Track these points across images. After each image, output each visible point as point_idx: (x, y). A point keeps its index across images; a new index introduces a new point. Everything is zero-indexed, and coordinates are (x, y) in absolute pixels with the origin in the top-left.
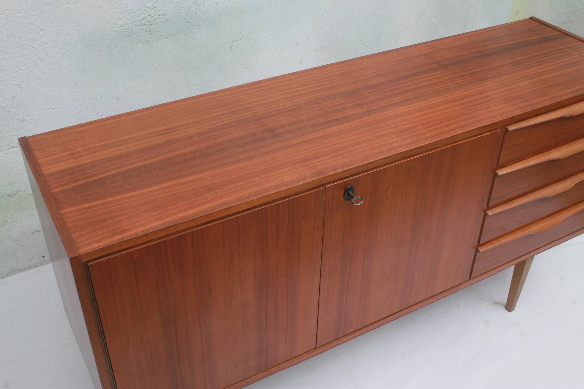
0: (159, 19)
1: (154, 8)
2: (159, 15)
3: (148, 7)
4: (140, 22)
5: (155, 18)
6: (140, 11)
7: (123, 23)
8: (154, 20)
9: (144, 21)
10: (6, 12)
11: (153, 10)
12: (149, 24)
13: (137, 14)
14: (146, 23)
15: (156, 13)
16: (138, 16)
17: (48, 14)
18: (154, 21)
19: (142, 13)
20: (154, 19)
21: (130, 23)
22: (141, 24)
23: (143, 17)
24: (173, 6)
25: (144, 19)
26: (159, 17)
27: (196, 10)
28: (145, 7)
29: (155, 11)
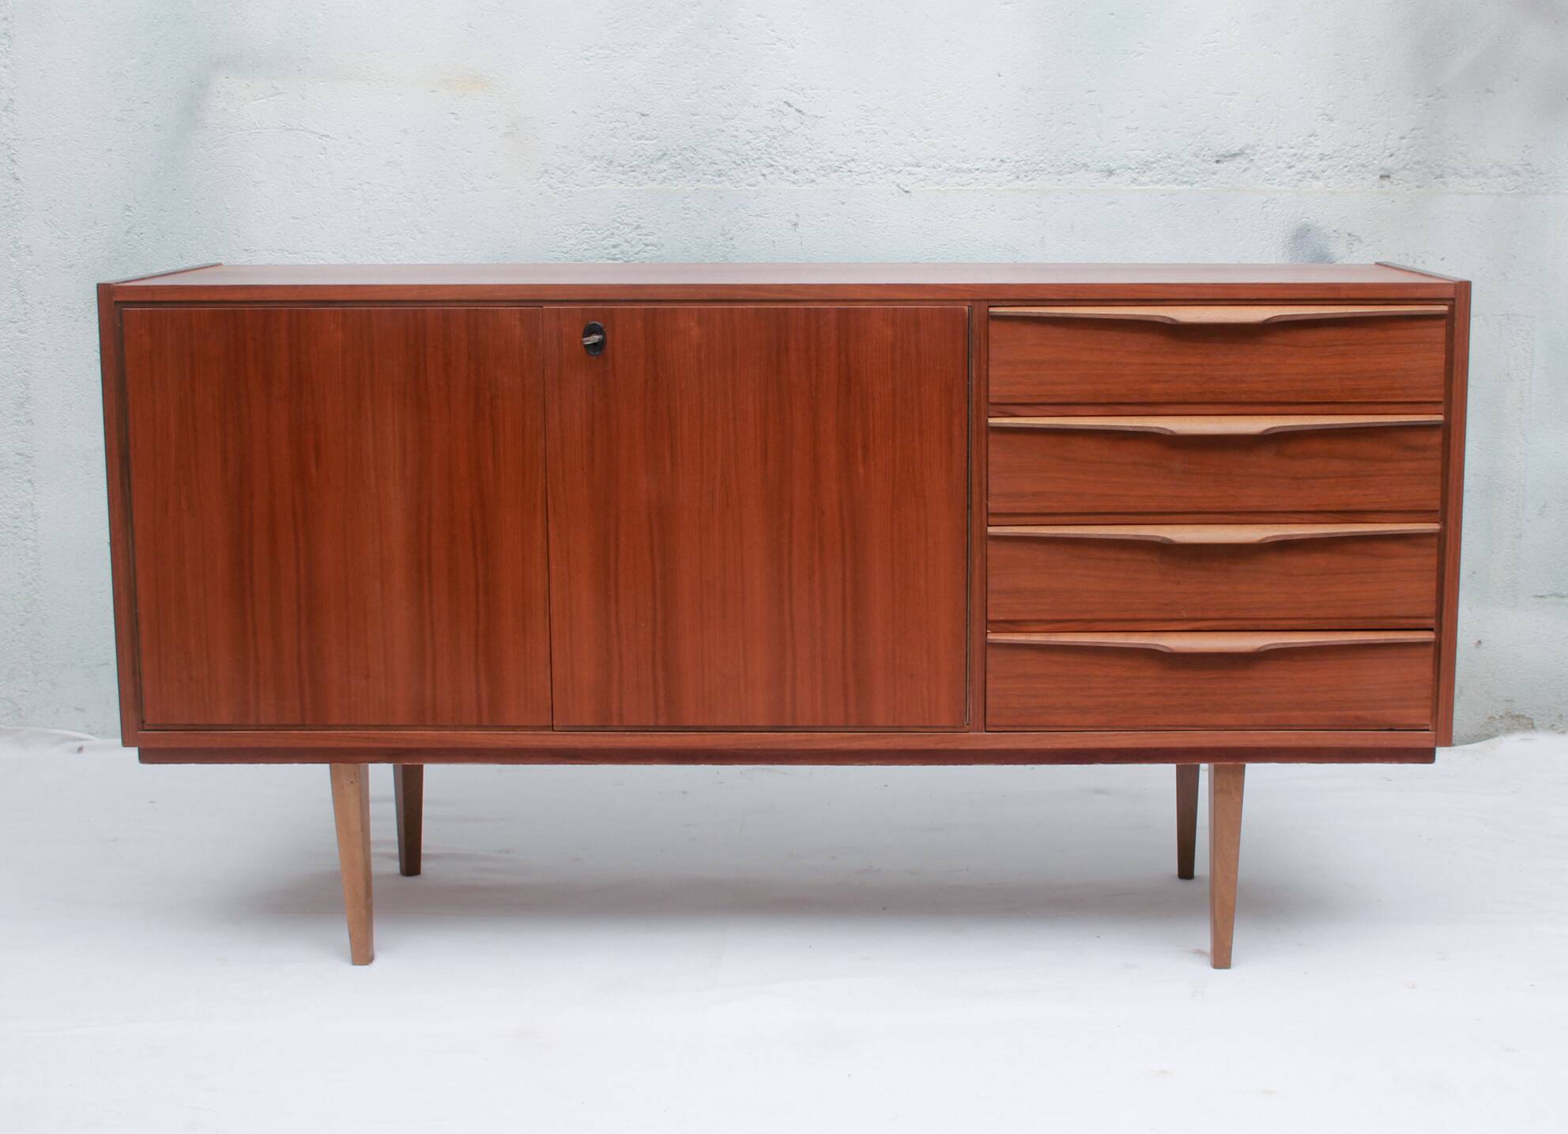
0: (645, 254)
1: (636, 228)
2: (647, 245)
3: (626, 224)
4: (607, 251)
5: (638, 249)
6: (608, 230)
7: (572, 246)
8: (635, 254)
9: (614, 251)
11: (634, 232)
12: (625, 259)
13: (602, 233)
14: (618, 256)
15: (641, 240)
16: (604, 239)
17: (436, 202)
18: (637, 256)
19: (613, 234)
21: (585, 249)
22: (607, 256)
23: (613, 241)
24: (677, 231)
25: (614, 247)
26: (647, 249)
27: (727, 250)
28: (619, 222)
29: (639, 235)
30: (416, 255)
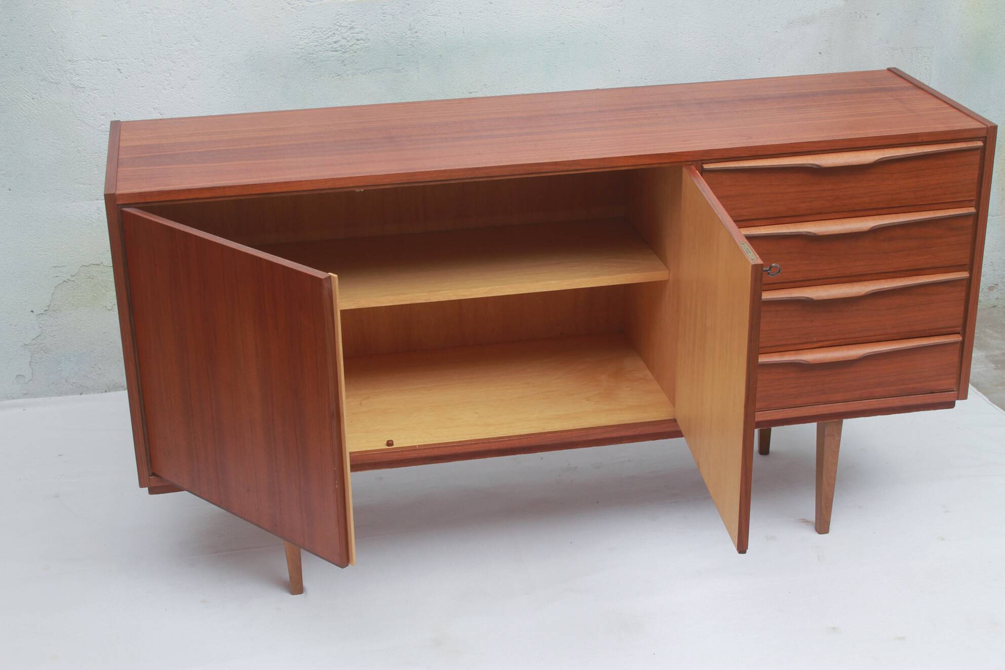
0: (357, 46)
1: (350, 29)
2: (358, 40)
3: (343, 27)
4: (330, 46)
5: (352, 43)
6: (331, 31)
7: (306, 44)
8: (350, 46)
9: (335, 46)
10: (155, 11)
11: (349, 32)
12: (343, 50)
13: (327, 34)
14: (338, 49)
15: (354, 36)
16: (328, 37)
17: (207, 19)
18: (351, 48)
19: (334, 34)
20: (350, 44)
21: (315, 46)
22: (331, 49)
23: (335, 38)
24: (378, 29)
25: (335, 42)
26: (358, 42)
27: (413, 40)
28: (338, 25)
29: (352, 33)
30: (195, 56)
